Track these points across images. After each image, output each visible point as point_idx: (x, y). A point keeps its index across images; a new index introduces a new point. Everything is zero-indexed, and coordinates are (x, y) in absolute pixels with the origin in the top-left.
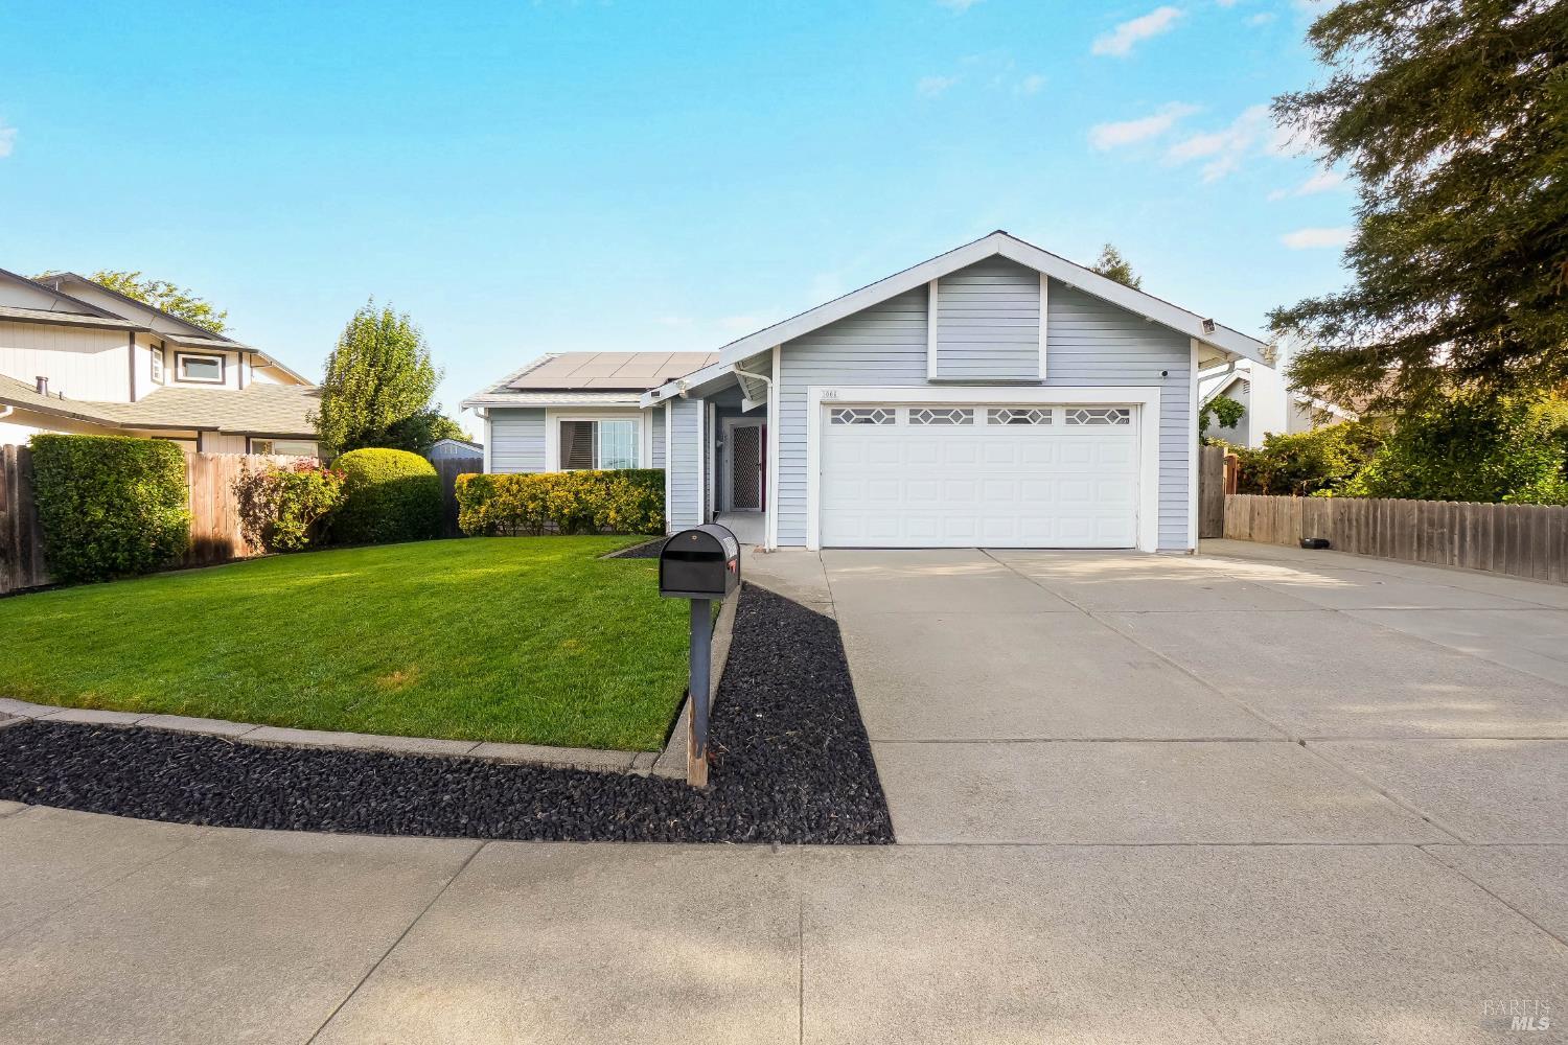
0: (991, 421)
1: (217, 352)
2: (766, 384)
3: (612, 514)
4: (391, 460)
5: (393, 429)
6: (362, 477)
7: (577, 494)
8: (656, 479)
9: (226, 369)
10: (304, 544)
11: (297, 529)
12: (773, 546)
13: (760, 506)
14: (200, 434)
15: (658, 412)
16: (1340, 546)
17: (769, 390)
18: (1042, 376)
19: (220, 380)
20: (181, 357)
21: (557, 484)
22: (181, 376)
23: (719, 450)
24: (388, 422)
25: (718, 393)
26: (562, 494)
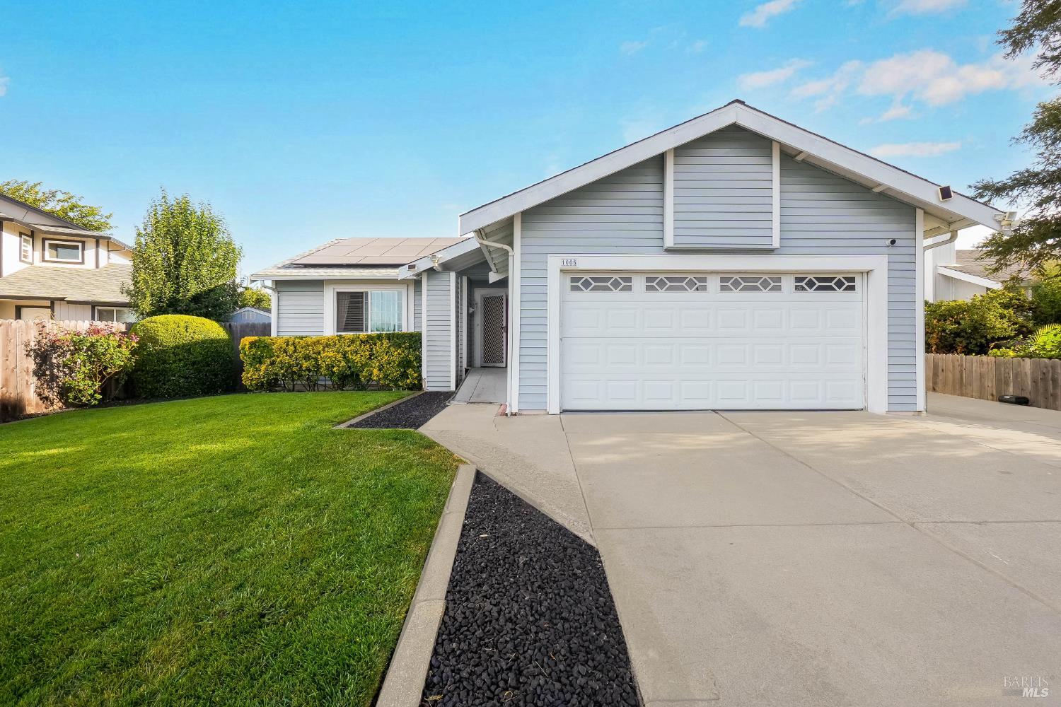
0: (723, 288)
1: (79, 239)
2: (507, 253)
3: (375, 371)
4: (182, 324)
5: (196, 298)
6: (155, 341)
7: (344, 354)
8: (413, 341)
9: (85, 252)
10: (99, 400)
11: (89, 388)
12: (515, 410)
13: (505, 362)
14: (52, 303)
15: (417, 283)
16: (1042, 404)
17: (510, 258)
18: (776, 243)
19: (80, 261)
20: (47, 242)
21: (328, 345)
22: (47, 257)
23: (471, 316)
24: (192, 293)
25: (468, 269)
26: (331, 354)
